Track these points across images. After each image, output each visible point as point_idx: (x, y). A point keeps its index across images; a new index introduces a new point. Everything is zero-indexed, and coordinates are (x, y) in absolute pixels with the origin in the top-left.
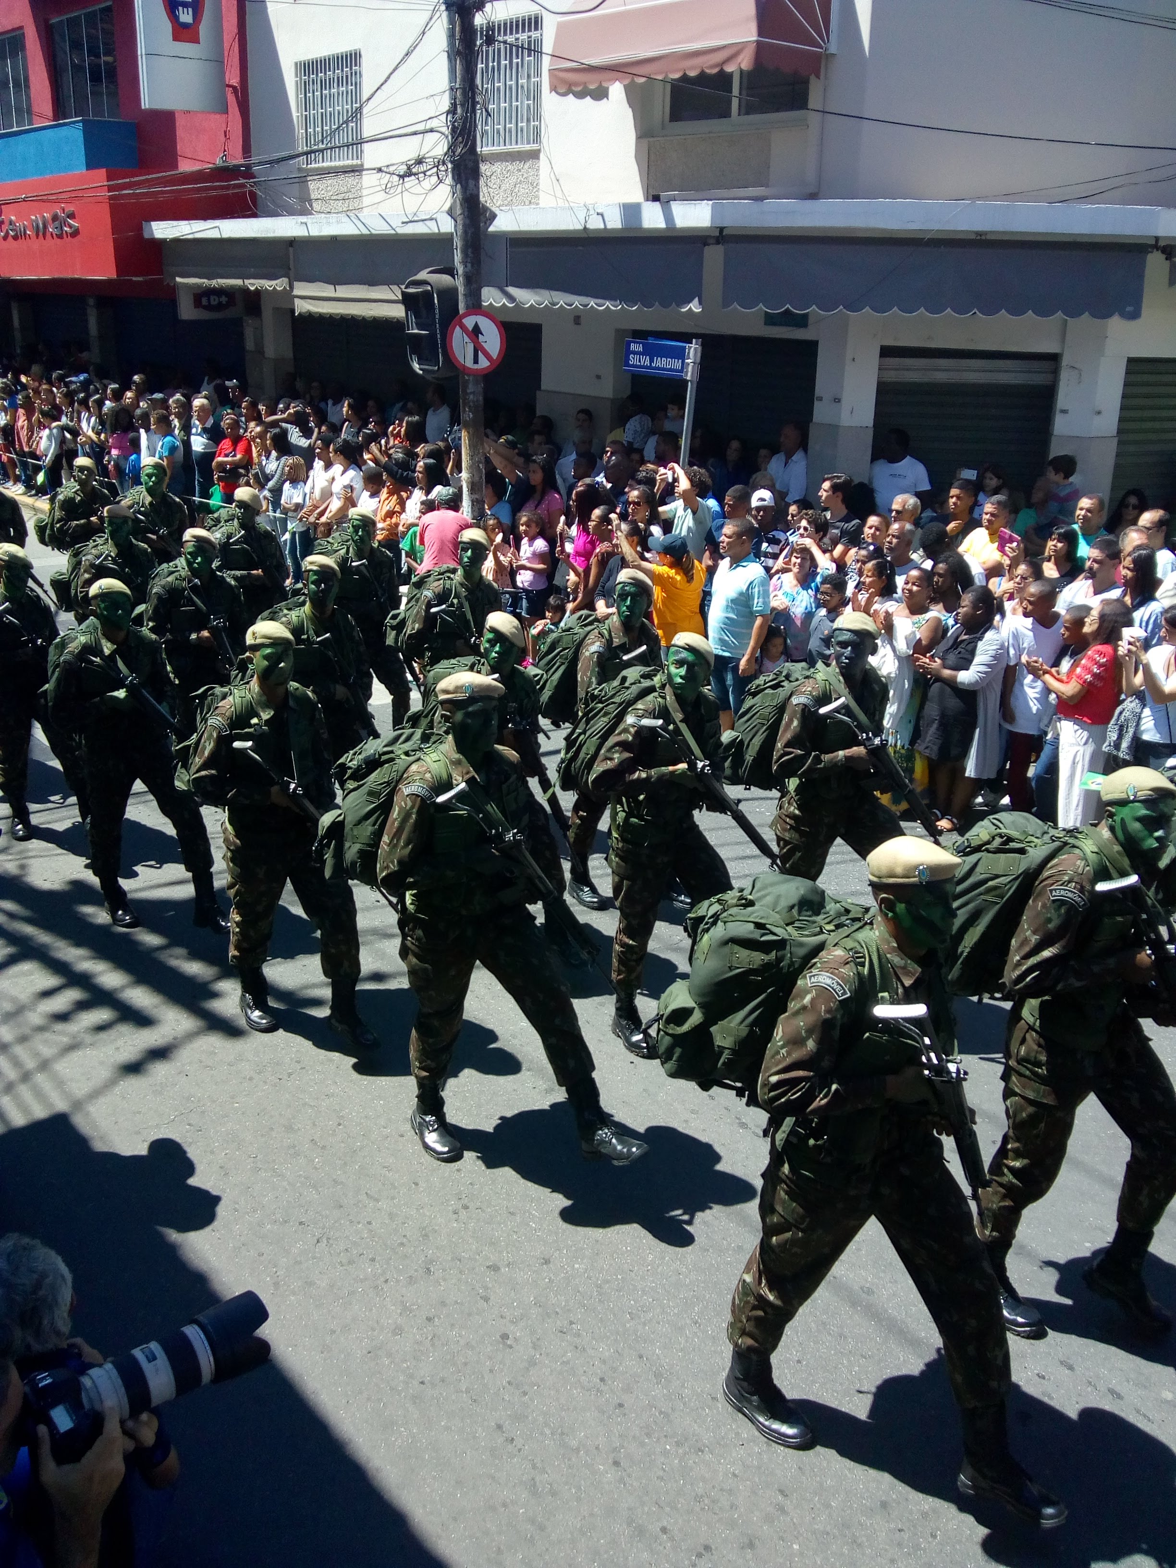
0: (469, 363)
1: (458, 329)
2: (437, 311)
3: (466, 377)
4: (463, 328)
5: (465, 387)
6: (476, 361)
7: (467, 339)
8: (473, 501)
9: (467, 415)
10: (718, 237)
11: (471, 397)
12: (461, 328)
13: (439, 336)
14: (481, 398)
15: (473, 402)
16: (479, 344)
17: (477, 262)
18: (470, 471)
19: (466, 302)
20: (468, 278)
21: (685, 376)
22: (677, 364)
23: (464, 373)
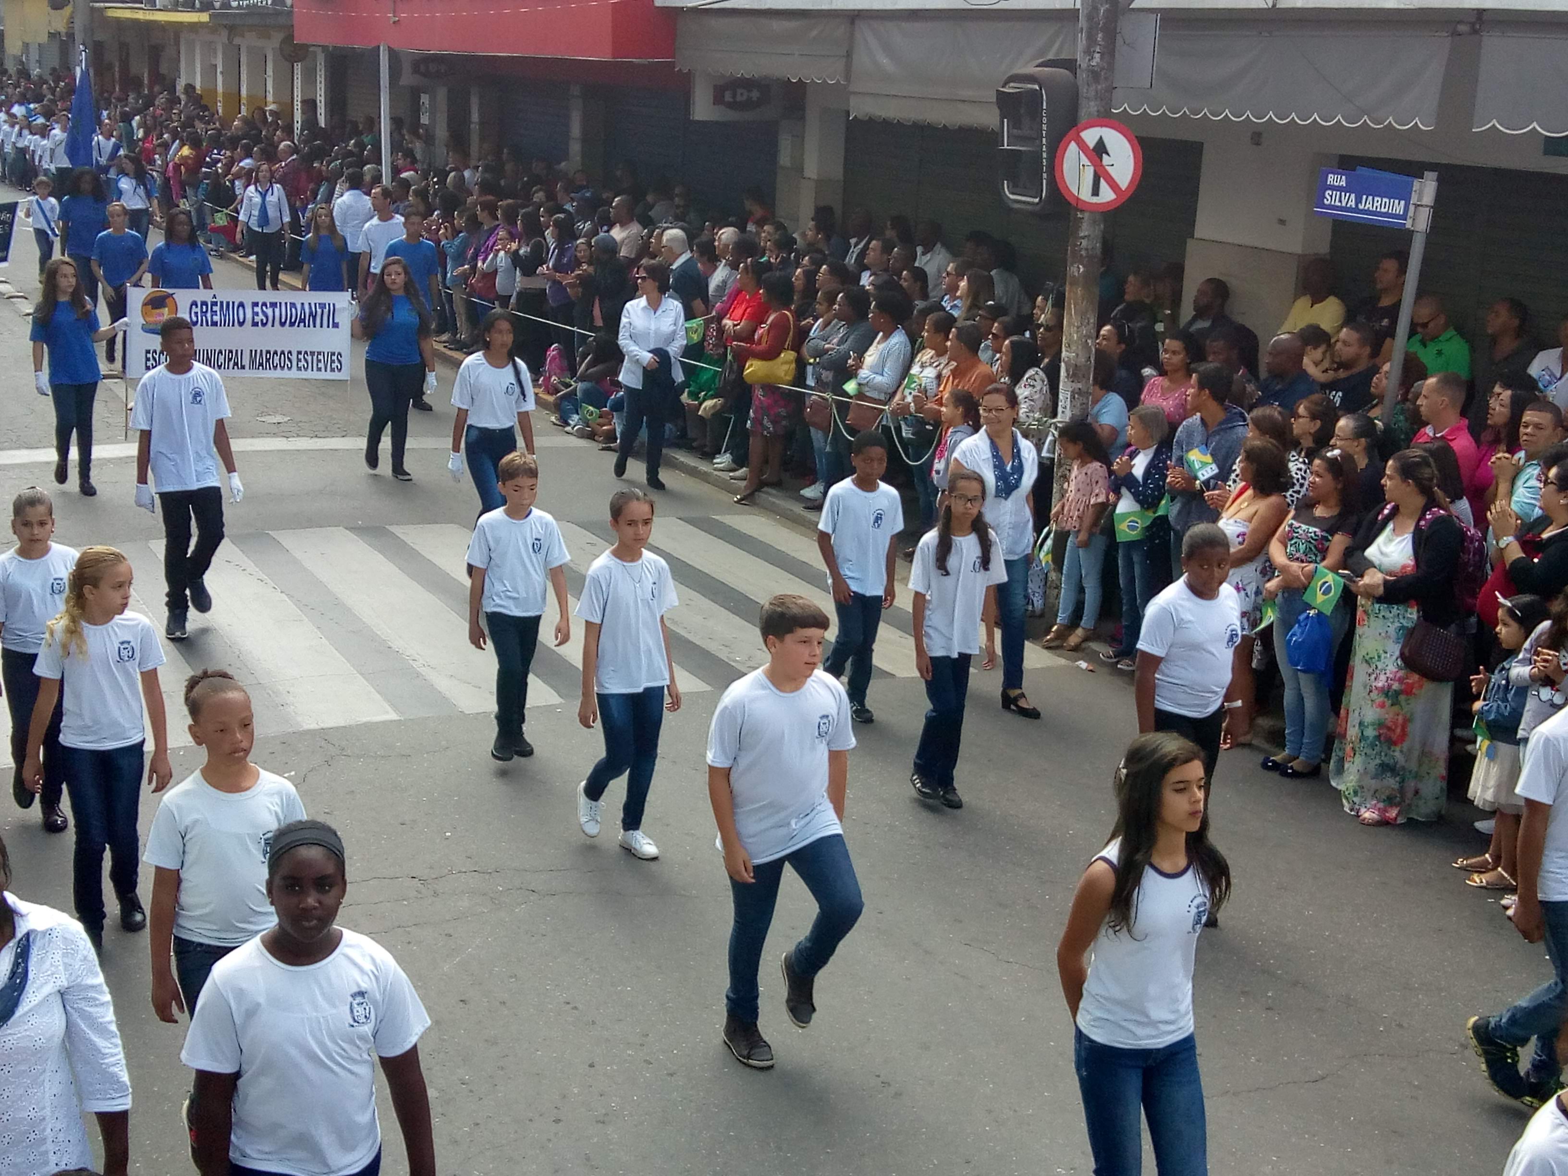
0: (1085, 195)
1: (1073, 146)
2: (1045, 120)
3: (1079, 215)
4: (1082, 145)
5: (1077, 228)
6: (1096, 192)
7: (1084, 160)
8: (1073, 393)
9: (1077, 270)
10: (1474, 24)
11: (1084, 243)
12: (1078, 144)
13: (1045, 155)
14: (1099, 246)
15: (1087, 249)
16: (1102, 165)
17: (1110, 52)
18: (1074, 348)
19: (1089, 107)
20: (1095, 75)
21: (1408, 224)
22: (1398, 207)
23: (1077, 209)
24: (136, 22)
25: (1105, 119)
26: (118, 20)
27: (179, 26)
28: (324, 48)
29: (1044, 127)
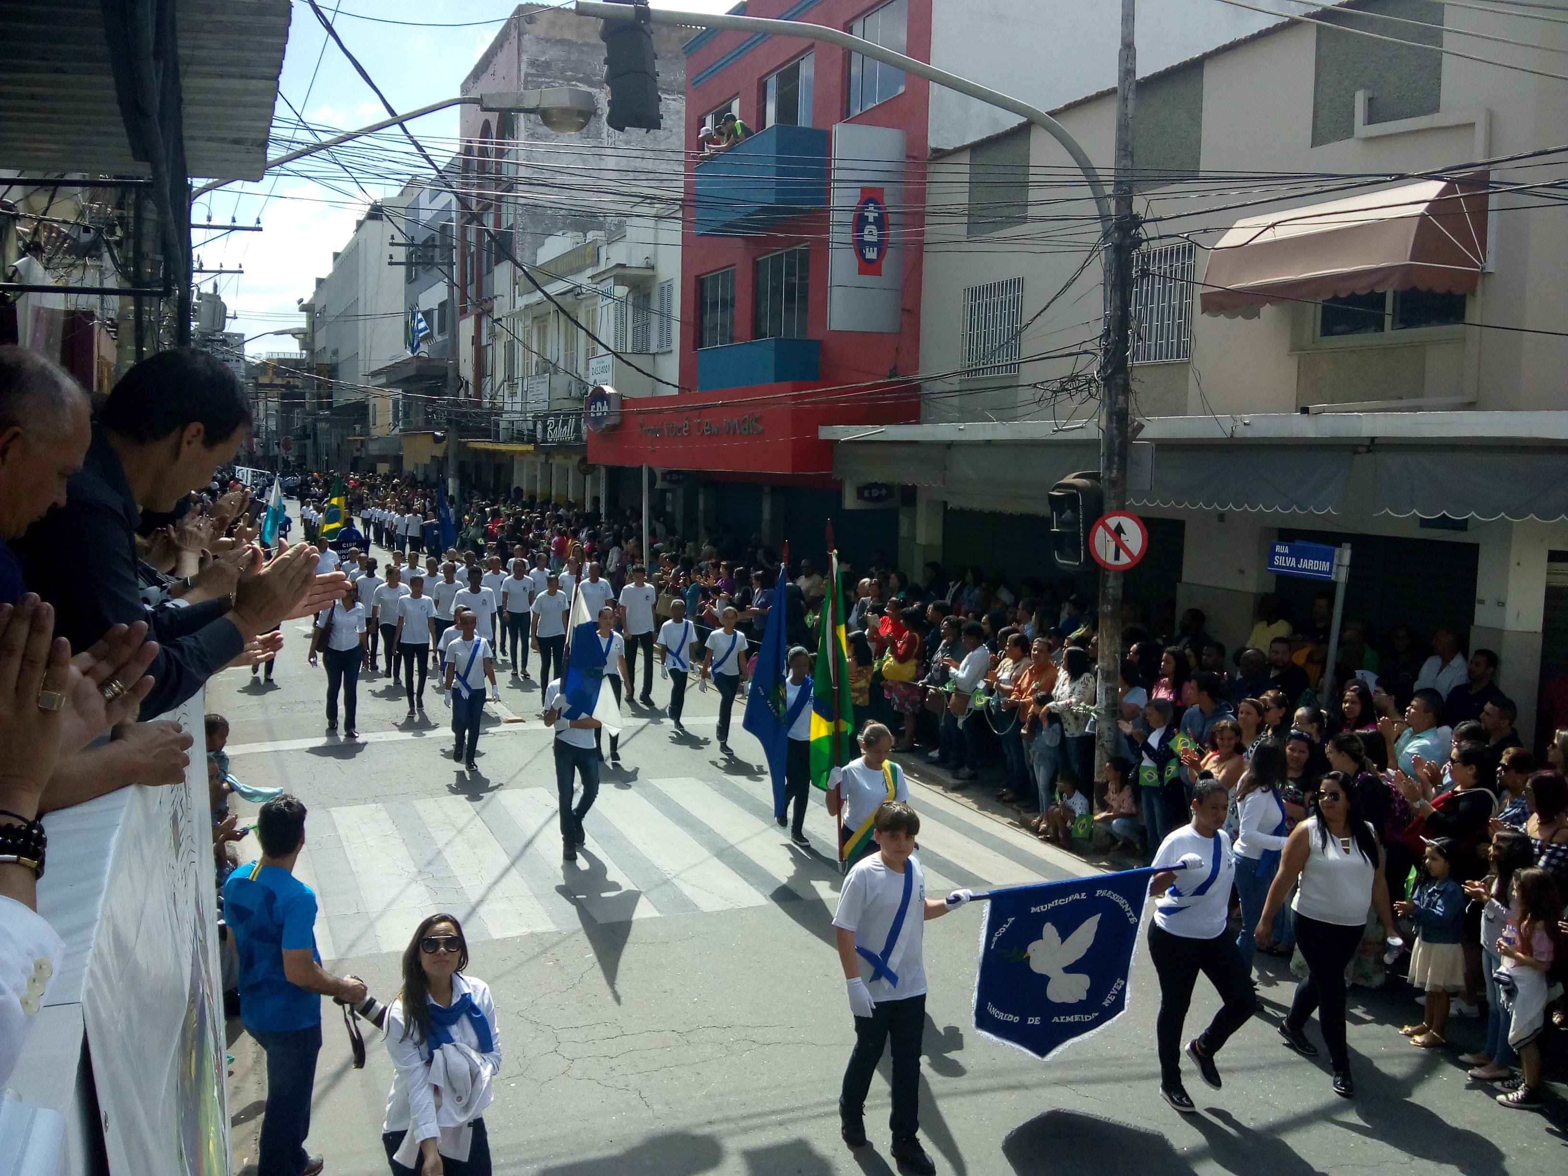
0: (1110, 559)
1: (1101, 528)
2: (1081, 512)
3: (1107, 573)
4: (1107, 528)
5: (1106, 581)
6: (1117, 557)
7: (1109, 538)
8: (1107, 689)
9: (1106, 608)
10: (1368, 447)
11: (1111, 591)
12: (1103, 526)
13: (1082, 534)
14: (1120, 592)
15: (1113, 596)
16: (1121, 542)
17: (1123, 468)
18: (1106, 660)
19: (1110, 503)
20: (1113, 483)
21: (1333, 577)
22: (1325, 566)
23: (1105, 569)
24: (487, 451)
25: (1122, 510)
26: (476, 450)
27: (512, 455)
28: (606, 467)
29: (1081, 517)
